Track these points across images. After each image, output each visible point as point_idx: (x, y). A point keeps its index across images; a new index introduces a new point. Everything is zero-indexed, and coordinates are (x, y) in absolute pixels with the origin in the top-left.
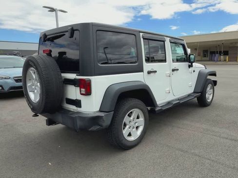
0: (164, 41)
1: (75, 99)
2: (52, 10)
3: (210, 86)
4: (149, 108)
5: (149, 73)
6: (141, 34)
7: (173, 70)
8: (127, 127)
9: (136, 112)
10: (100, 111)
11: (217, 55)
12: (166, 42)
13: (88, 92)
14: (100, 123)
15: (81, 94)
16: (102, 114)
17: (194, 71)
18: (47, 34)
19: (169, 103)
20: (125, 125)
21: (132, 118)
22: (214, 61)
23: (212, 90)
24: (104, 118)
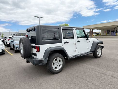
0: (73, 30)
1: (35, 53)
2: (38, 17)
3: (99, 48)
4: (66, 58)
5: (65, 43)
6: (61, 28)
7: (77, 42)
8: (55, 65)
9: (59, 59)
10: (43, 58)
11: (114, 33)
12: (74, 30)
13: (38, 51)
14: (43, 62)
15: (36, 51)
16: (43, 59)
17: (90, 42)
18: (28, 29)
19: (76, 56)
20: (54, 64)
21: (57, 61)
22: (113, 35)
23: (101, 50)
24: (44, 60)
